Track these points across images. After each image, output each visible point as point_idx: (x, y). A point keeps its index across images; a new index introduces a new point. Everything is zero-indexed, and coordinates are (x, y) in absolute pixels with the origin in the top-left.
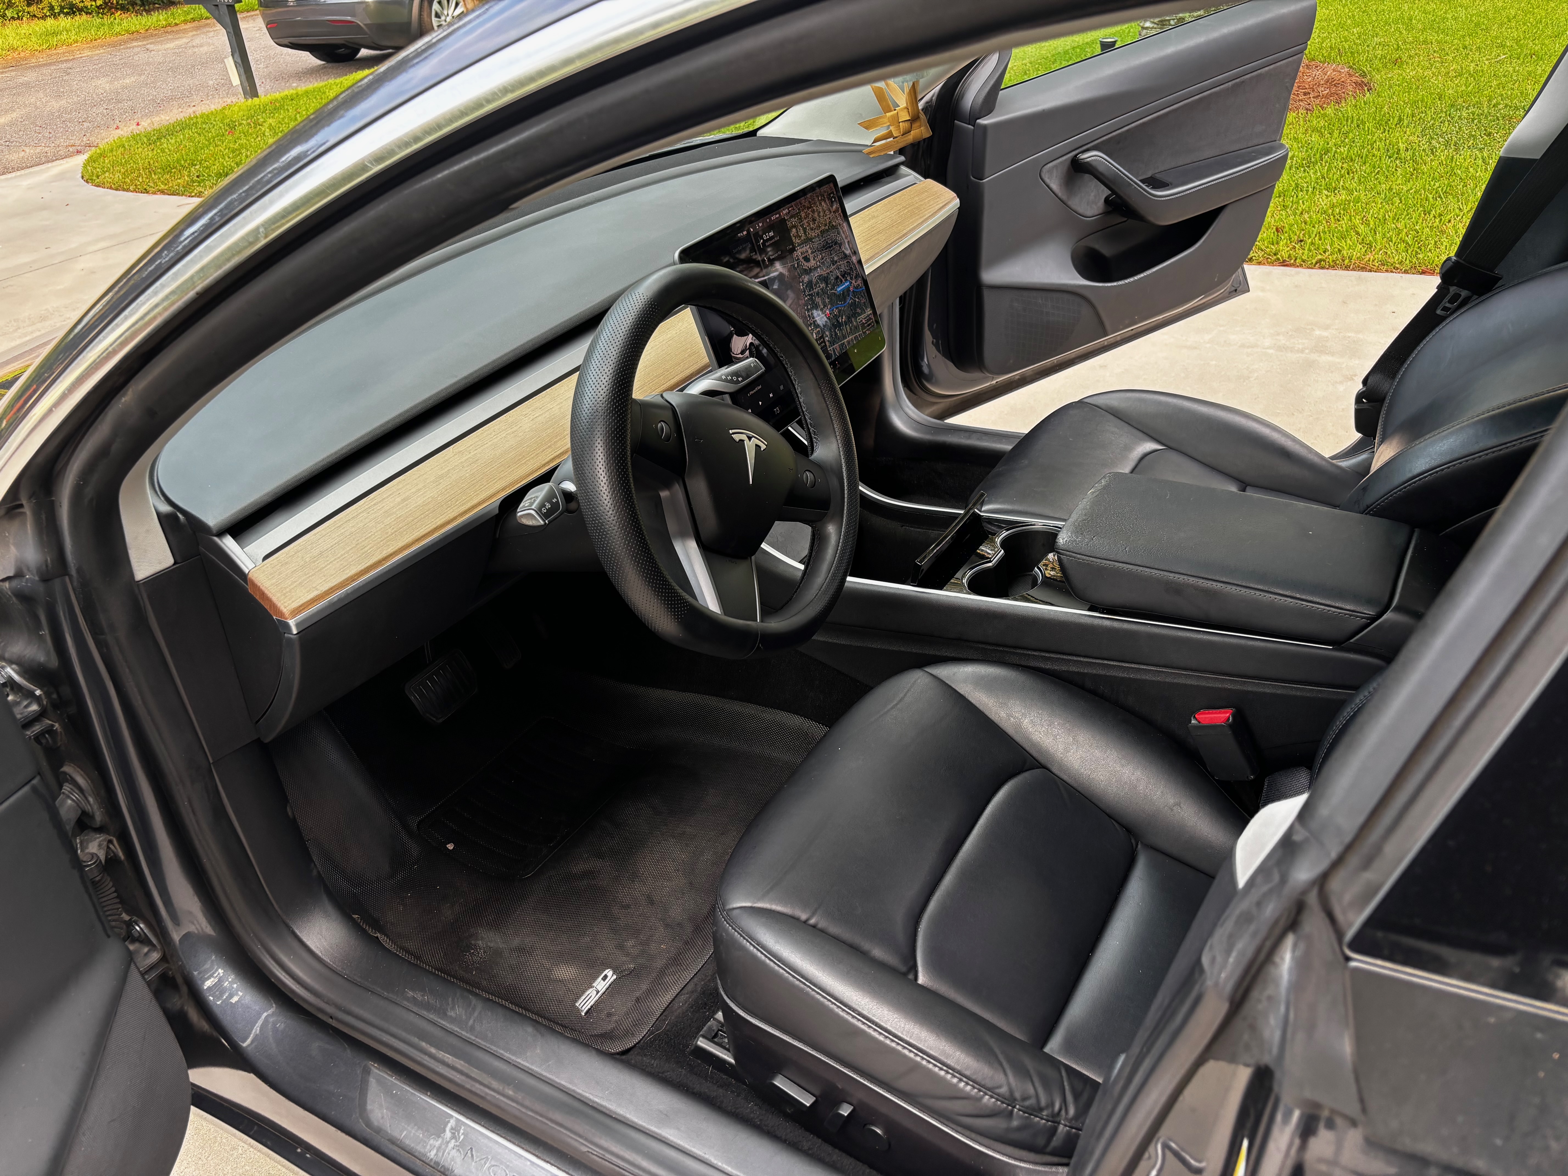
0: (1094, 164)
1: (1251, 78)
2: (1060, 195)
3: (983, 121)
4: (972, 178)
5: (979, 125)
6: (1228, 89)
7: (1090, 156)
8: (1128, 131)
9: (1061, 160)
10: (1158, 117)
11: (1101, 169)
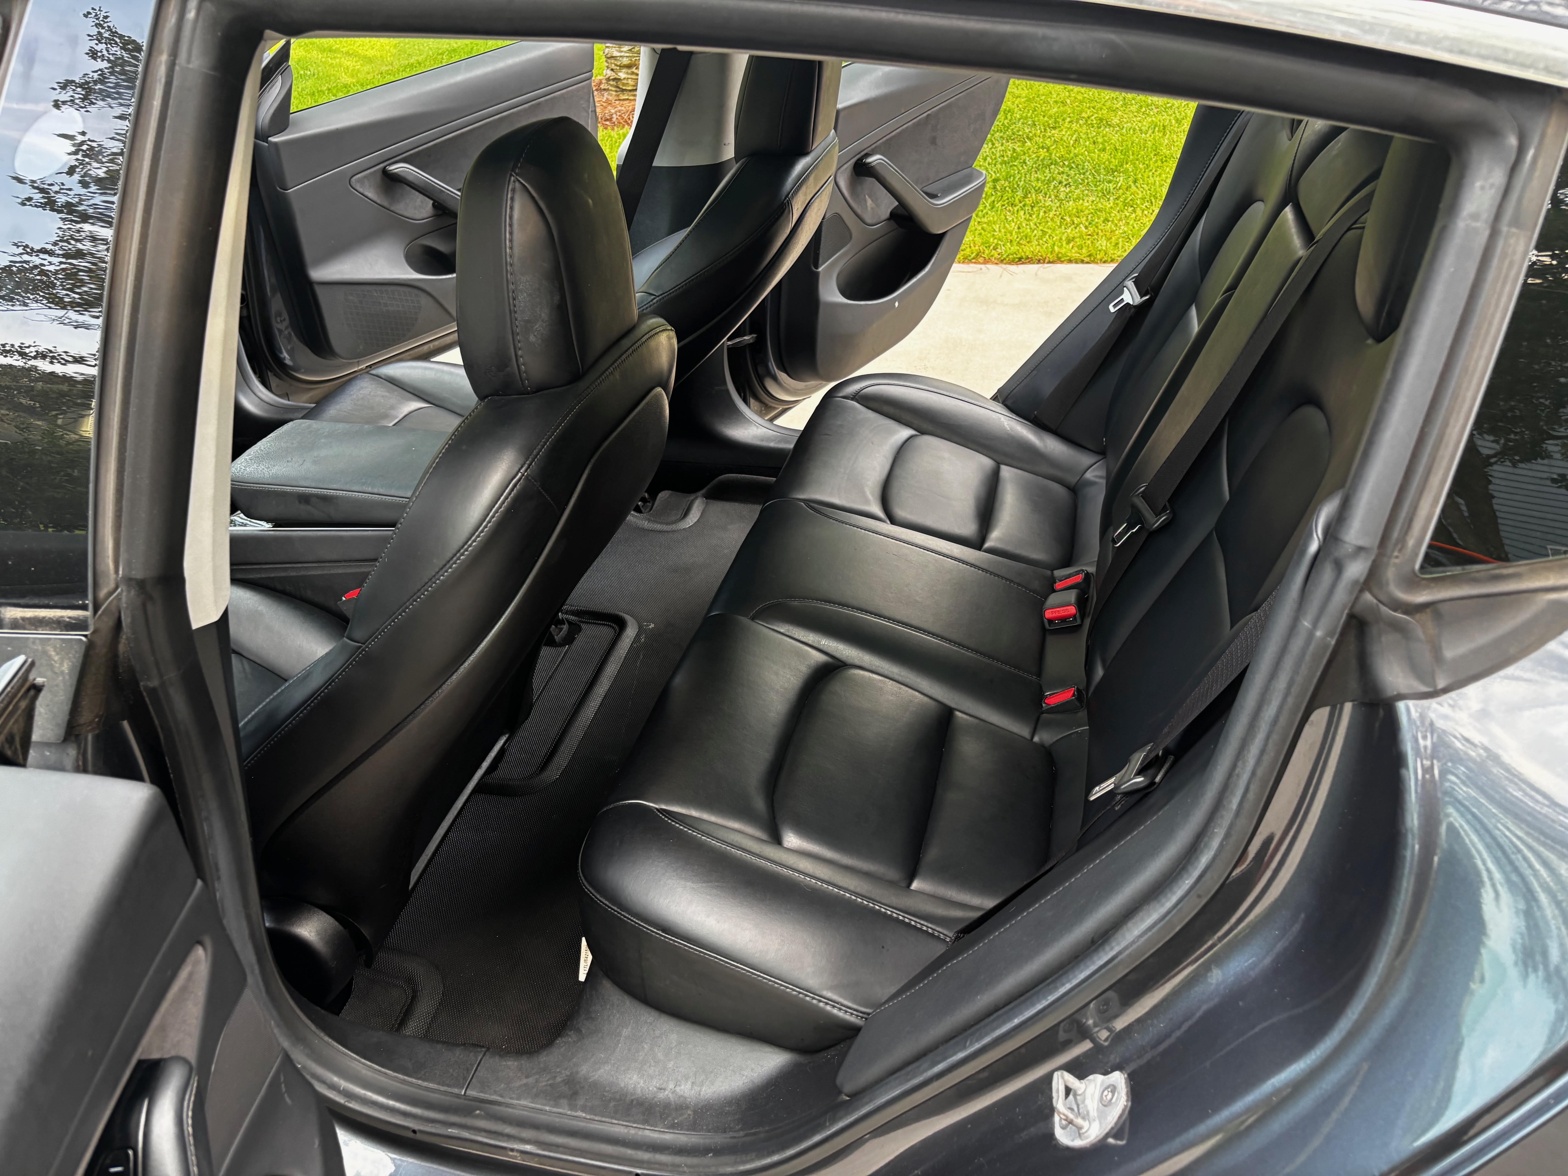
0: (403, 174)
1: (546, 101)
2: (378, 201)
3: (273, 139)
4: (278, 188)
5: (271, 141)
6: (525, 110)
7: (398, 168)
8: (435, 145)
9: (369, 171)
10: (462, 134)
11: (410, 178)
